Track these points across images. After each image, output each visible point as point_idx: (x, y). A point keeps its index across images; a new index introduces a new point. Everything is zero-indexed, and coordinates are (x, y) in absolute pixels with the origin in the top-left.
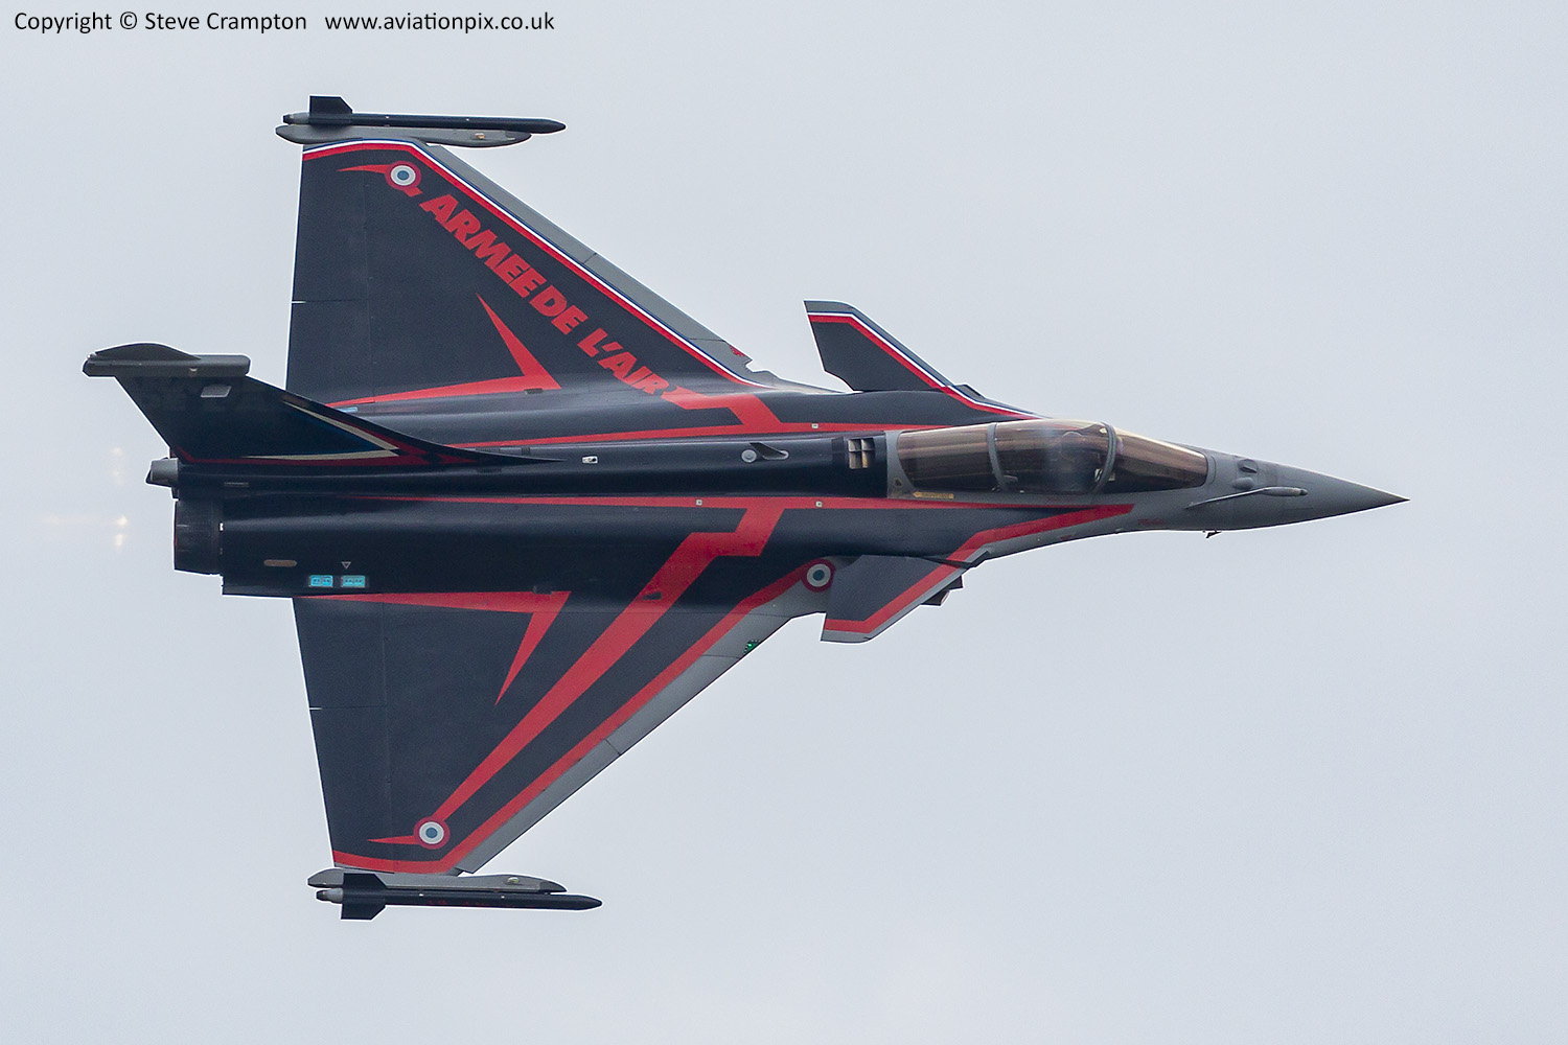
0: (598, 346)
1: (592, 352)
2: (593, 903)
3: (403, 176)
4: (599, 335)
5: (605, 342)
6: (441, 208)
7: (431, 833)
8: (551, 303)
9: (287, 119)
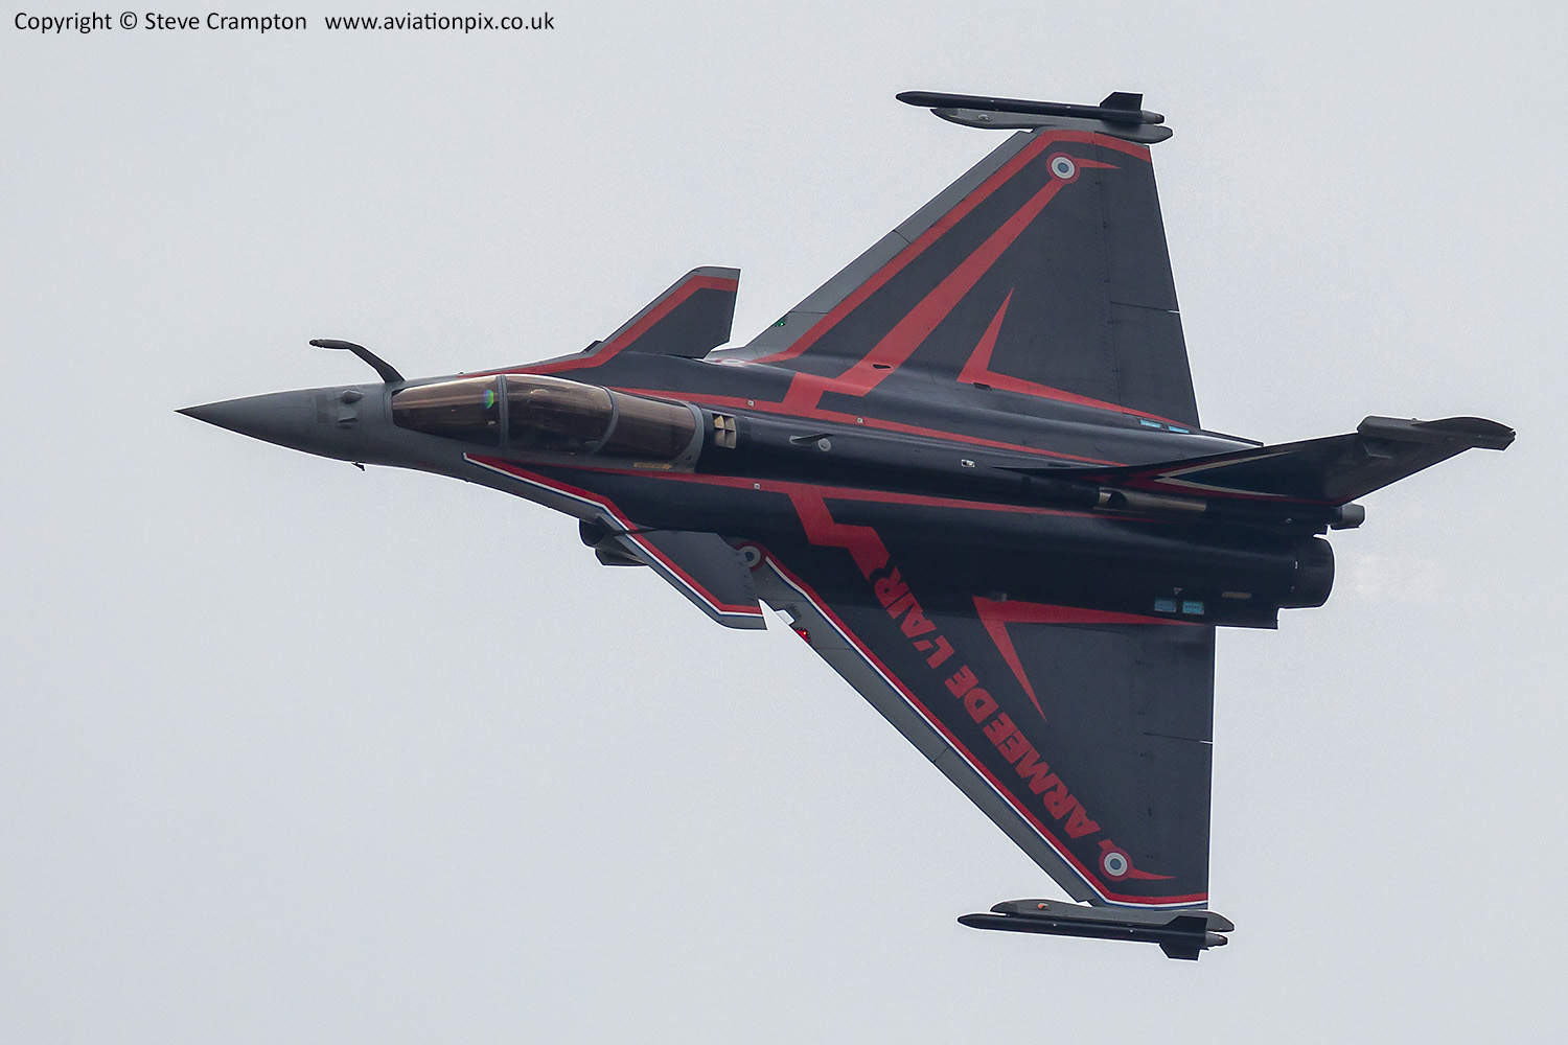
0: (936, 648)
1: (941, 641)
2: (903, 97)
3: (1116, 863)
4: (936, 660)
5: (930, 652)
6: (1081, 824)
7: (1063, 168)
8: (980, 704)
9: (1224, 941)
